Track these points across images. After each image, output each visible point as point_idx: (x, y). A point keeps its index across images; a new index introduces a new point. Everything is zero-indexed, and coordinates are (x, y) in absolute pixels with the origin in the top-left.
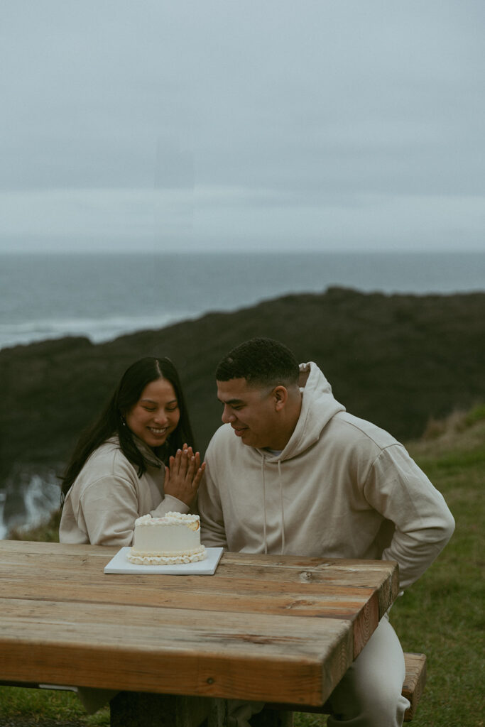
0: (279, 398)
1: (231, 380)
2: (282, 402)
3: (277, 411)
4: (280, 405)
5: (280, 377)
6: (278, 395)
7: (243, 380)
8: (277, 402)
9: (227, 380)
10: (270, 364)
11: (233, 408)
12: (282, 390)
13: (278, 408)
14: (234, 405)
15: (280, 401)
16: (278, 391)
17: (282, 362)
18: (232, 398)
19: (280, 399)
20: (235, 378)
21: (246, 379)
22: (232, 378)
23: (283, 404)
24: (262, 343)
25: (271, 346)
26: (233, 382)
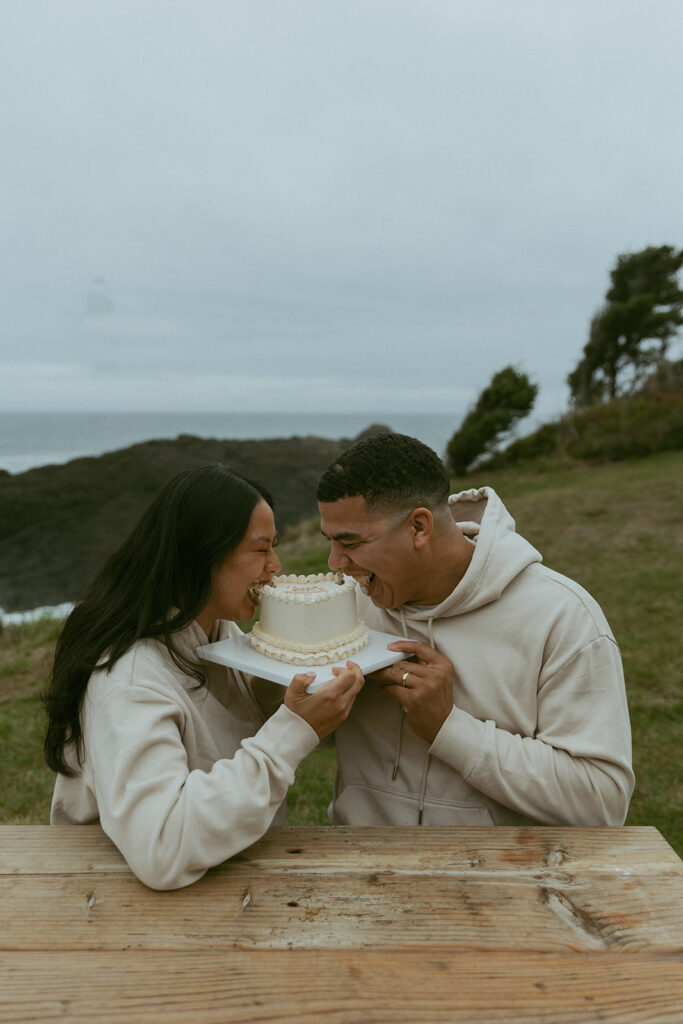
0: (419, 527)
1: (340, 500)
2: (425, 534)
3: (416, 549)
4: (422, 539)
5: (421, 493)
6: (417, 522)
7: (360, 500)
8: (416, 534)
9: (334, 500)
10: (404, 472)
11: (346, 546)
12: (424, 514)
13: (418, 544)
14: (345, 542)
15: (421, 533)
16: (417, 516)
17: (423, 470)
18: (343, 530)
19: (422, 530)
20: (346, 496)
21: (365, 498)
22: (341, 495)
23: (426, 538)
24: (389, 439)
25: (404, 445)
26: (344, 503)
